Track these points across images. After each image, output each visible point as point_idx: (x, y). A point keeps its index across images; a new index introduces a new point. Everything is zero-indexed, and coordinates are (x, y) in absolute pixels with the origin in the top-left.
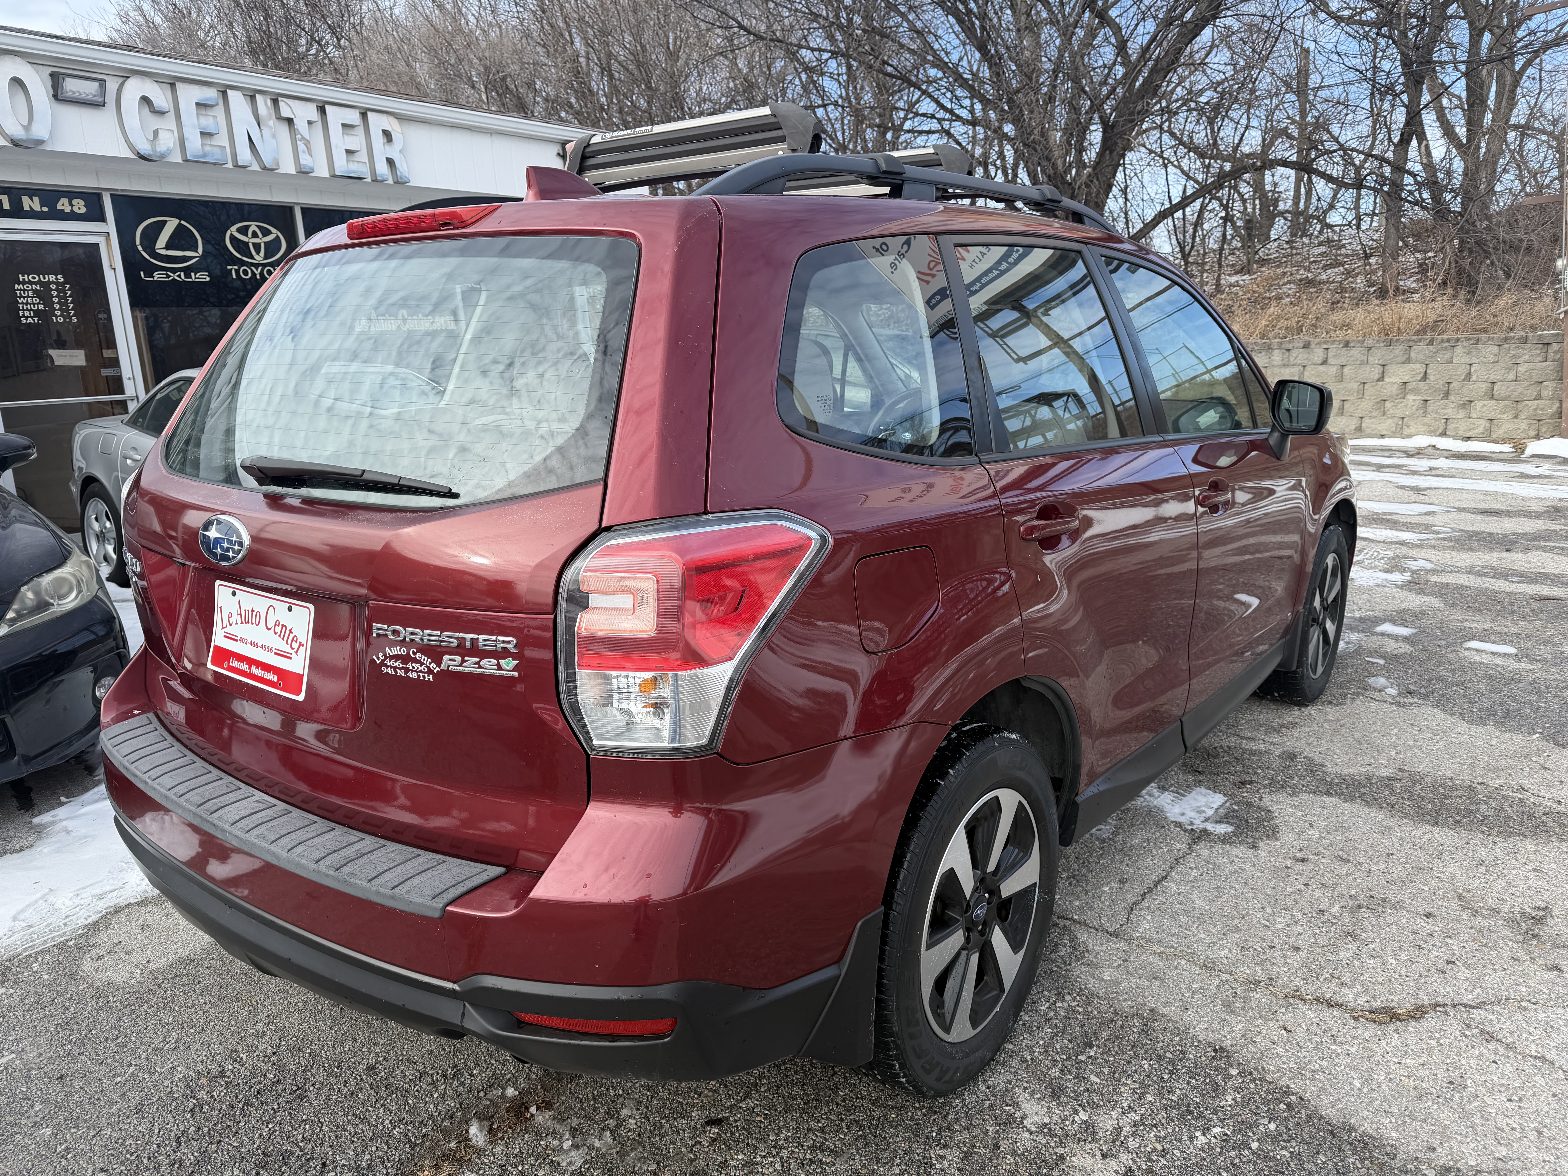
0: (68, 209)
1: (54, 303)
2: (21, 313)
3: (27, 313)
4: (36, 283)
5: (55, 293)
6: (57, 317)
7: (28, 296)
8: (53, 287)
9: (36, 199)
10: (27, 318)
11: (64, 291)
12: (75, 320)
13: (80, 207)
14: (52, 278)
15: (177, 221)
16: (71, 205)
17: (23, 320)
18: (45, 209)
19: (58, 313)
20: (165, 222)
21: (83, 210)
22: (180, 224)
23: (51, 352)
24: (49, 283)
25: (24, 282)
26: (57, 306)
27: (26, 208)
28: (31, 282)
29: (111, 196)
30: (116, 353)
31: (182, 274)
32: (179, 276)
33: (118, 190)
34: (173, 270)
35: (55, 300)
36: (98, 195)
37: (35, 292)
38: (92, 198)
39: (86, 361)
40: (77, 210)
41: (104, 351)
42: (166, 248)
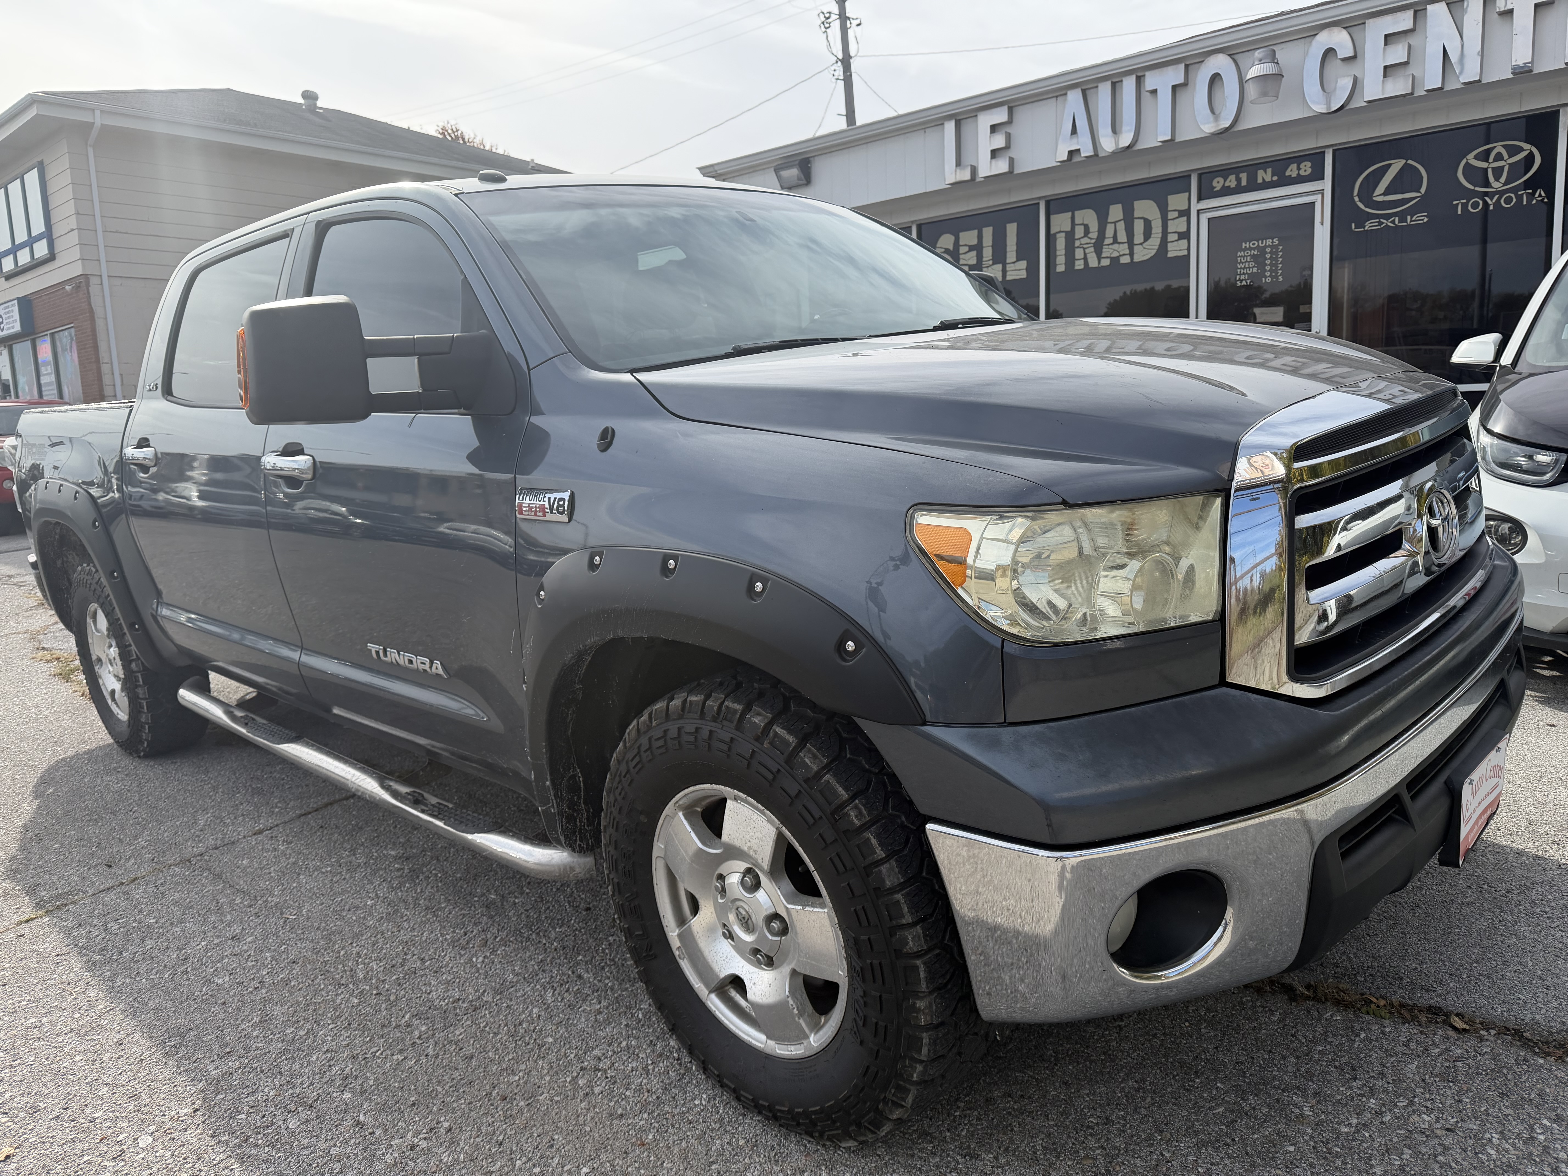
0: (1294, 175)
1: (1266, 265)
2: (1238, 277)
3: (1242, 277)
5: (1268, 256)
6: (1266, 277)
7: (1246, 261)
8: (1268, 250)
9: (1269, 171)
10: (1241, 281)
11: (1276, 253)
12: (1281, 279)
13: (1306, 168)
14: (1269, 242)
15: (1404, 161)
16: (1299, 169)
17: (1239, 284)
18: (1275, 178)
19: (1268, 274)
20: (1390, 165)
21: (1309, 171)
22: (1406, 163)
23: (1257, 311)
24: (1266, 247)
25: (1245, 249)
26: (1268, 268)
27: (1260, 181)
28: (1250, 249)
29: (1334, 151)
30: (1311, 308)
31: (1397, 219)
32: (1393, 222)
33: (1340, 144)
34: (1387, 217)
35: (1268, 262)
36: (1324, 153)
37: (1253, 256)
38: (1316, 158)
39: (1284, 317)
40: (1302, 173)
41: (1301, 307)
42: (1384, 194)
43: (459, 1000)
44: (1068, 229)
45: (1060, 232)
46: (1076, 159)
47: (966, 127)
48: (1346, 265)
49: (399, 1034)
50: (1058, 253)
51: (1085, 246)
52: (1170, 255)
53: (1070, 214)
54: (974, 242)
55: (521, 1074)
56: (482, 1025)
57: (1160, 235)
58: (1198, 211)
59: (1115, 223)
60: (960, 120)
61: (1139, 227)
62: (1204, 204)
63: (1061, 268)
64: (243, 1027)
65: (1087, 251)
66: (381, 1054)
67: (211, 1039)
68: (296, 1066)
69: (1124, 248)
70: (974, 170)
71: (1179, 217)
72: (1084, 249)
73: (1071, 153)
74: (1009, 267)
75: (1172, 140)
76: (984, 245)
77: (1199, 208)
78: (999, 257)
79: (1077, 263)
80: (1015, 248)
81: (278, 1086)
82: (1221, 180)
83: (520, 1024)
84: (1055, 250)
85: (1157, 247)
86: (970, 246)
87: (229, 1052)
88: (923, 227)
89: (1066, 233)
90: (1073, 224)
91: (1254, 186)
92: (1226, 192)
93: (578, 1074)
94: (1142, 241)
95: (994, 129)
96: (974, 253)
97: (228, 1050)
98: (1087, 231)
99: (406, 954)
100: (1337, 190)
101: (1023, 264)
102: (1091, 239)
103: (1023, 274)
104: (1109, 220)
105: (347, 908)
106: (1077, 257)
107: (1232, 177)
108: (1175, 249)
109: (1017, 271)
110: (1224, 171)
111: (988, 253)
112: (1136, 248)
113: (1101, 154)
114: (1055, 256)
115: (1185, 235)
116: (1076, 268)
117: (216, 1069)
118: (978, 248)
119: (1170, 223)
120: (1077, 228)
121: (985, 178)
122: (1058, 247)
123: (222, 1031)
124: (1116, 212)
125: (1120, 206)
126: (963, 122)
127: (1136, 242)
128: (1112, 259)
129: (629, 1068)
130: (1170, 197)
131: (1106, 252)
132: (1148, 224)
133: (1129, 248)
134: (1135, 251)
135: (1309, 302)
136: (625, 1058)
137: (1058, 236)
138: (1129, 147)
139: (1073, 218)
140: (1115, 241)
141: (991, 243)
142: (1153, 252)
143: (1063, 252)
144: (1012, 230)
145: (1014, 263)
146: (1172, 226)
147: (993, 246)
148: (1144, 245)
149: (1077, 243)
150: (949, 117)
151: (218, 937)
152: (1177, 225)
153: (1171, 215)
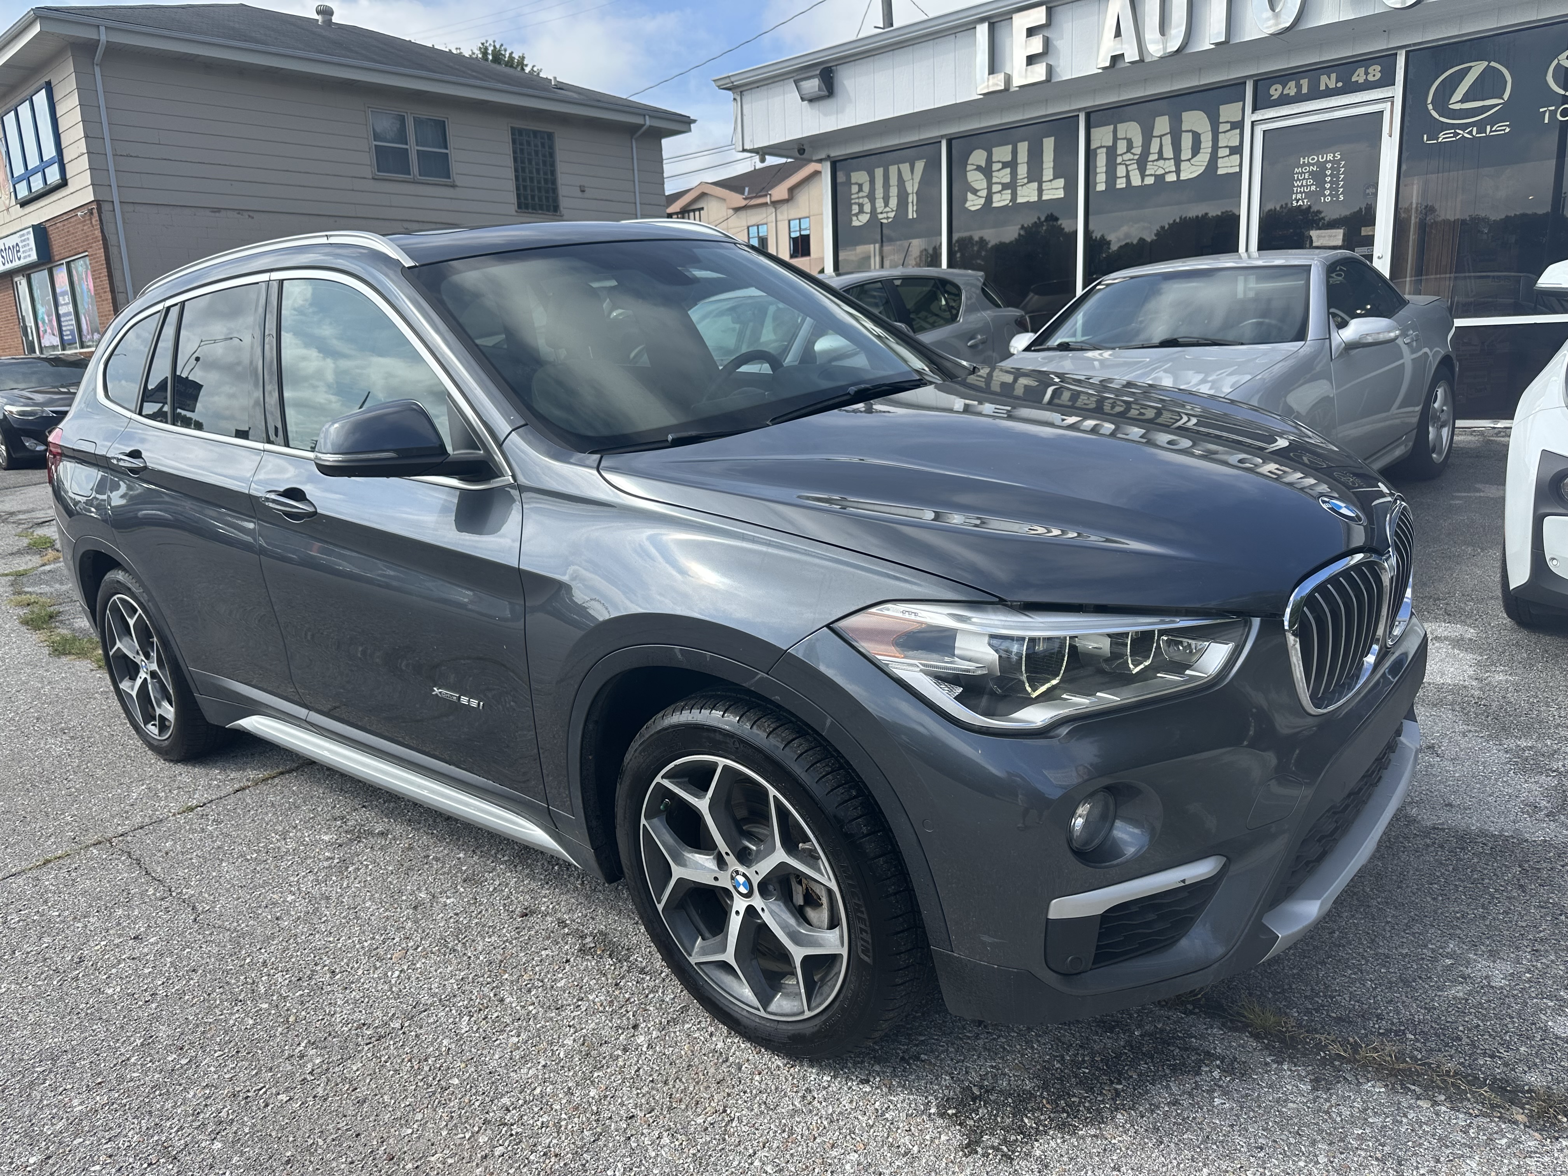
0: (1361, 80)
1: (1326, 182)
2: (1294, 197)
3: (1299, 196)
4: (1313, 165)
5: (1328, 172)
6: (1325, 196)
7: (1304, 179)
8: (1329, 166)
9: (1333, 76)
10: (1298, 201)
11: (1338, 169)
12: (1342, 198)
13: (1375, 72)
14: (1330, 157)
15: (1486, 63)
16: (1367, 73)
17: (1295, 204)
18: (1340, 84)
19: (1327, 192)
20: (1471, 67)
21: (1378, 76)
22: (1488, 66)
23: (1314, 233)
24: (1326, 162)
25: (1304, 165)
26: (1328, 186)
27: (1322, 87)
28: (1309, 164)
29: (1408, 53)
30: (1374, 231)
31: (1475, 129)
32: (1470, 133)
33: (1414, 45)
34: (1464, 127)
35: (1328, 179)
36: (1396, 54)
37: (1311, 173)
38: (1387, 60)
39: (1343, 240)
40: (1370, 78)
41: (1363, 229)
42: (1462, 101)
43: (364, 1024)
44: (1111, 144)
45: (1101, 147)
46: (1120, 65)
47: (1002, 31)
48: (1416, 182)
49: (290, 1068)
50: (1098, 170)
51: (1128, 163)
52: (1220, 172)
53: (1112, 126)
54: (1009, 158)
55: (415, 1126)
56: (383, 1059)
57: (1210, 150)
58: (1253, 122)
59: (1161, 137)
60: (994, 23)
61: (1187, 141)
62: (1259, 115)
63: (1101, 187)
64: (123, 1051)
65: (1130, 168)
66: (265, 1093)
67: (84, 1066)
68: (169, 1105)
69: (1170, 165)
70: (1008, 79)
71: (1232, 129)
72: (1127, 166)
73: (1116, 59)
74: (1045, 186)
75: (1226, 42)
76: (1019, 161)
77: (1253, 119)
78: (1035, 175)
79: (1119, 181)
80: (1052, 165)
81: (144, 1129)
82: (1279, 87)
83: (426, 1060)
84: (1096, 167)
85: (1206, 164)
86: (1003, 163)
87: (100, 1083)
88: (953, 141)
89: (1108, 148)
90: (1115, 139)
91: (1316, 94)
92: (1285, 100)
93: (480, 1128)
94: (1190, 157)
95: (1031, 32)
96: (1008, 170)
97: (100, 1080)
98: (1130, 147)
99: (316, 965)
100: (1409, 96)
101: (1061, 182)
102: (1134, 154)
103: (1060, 194)
104: (1154, 134)
105: (264, 904)
106: (1118, 175)
107: (1292, 84)
108: (1227, 165)
109: (1054, 191)
110: (1283, 77)
111: (1022, 170)
112: (1183, 164)
113: (1148, 59)
114: (1096, 174)
115: (1237, 150)
116: (1118, 186)
117: (81, 1104)
118: (1012, 165)
119: (1221, 136)
120: (1119, 142)
121: (1020, 87)
122: (1098, 164)
123: (98, 1055)
124: (1162, 125)
125: (1167, 117)
126: (996, 24)
127: (1183, 158)
128: (1156, 176)
129: (539, 1123)
130: (1221, 107)
131: (1151, 169)
132: (1197, 139)
133: (1175, 165)
134: (1182, 168)
135: (1373, 223)
136: (536, 1110)
137: (1099, 151)
138: (1178, 51)
139: (1115, 132)
140: (1161, 157)
141: (1026, 160)
142: (1201, 170)
143: (1104, 169)
144: (1049, 144)
145: (1051, 181)
146: (1223, 141)
147: (1027, 163)
148: (1192, 161)
149: (1119, 159)
150: (982, 20)
151: (120, 936)
152: (1229, 139)
153: (1223, 128)
